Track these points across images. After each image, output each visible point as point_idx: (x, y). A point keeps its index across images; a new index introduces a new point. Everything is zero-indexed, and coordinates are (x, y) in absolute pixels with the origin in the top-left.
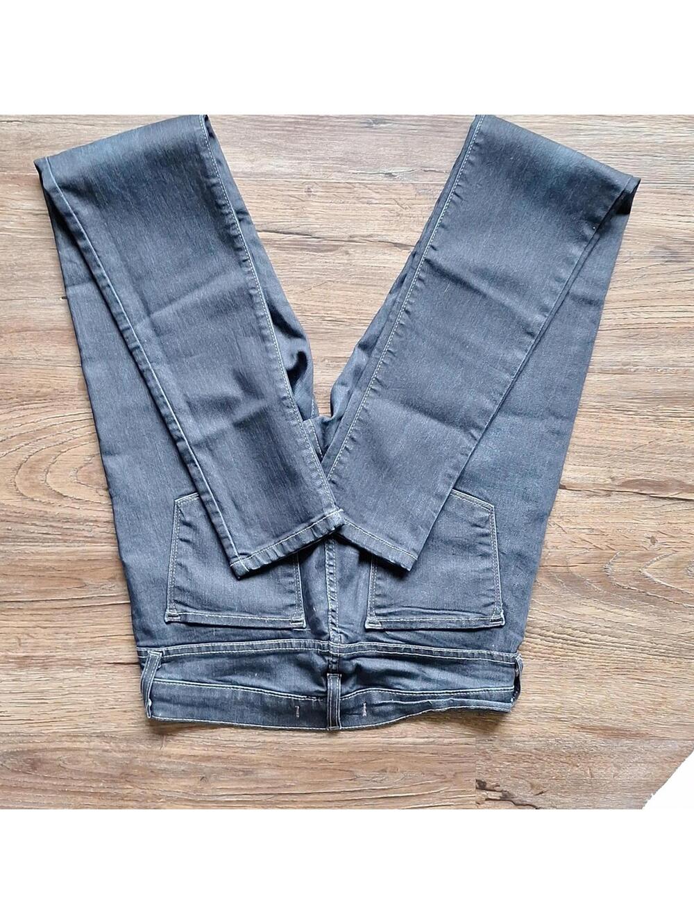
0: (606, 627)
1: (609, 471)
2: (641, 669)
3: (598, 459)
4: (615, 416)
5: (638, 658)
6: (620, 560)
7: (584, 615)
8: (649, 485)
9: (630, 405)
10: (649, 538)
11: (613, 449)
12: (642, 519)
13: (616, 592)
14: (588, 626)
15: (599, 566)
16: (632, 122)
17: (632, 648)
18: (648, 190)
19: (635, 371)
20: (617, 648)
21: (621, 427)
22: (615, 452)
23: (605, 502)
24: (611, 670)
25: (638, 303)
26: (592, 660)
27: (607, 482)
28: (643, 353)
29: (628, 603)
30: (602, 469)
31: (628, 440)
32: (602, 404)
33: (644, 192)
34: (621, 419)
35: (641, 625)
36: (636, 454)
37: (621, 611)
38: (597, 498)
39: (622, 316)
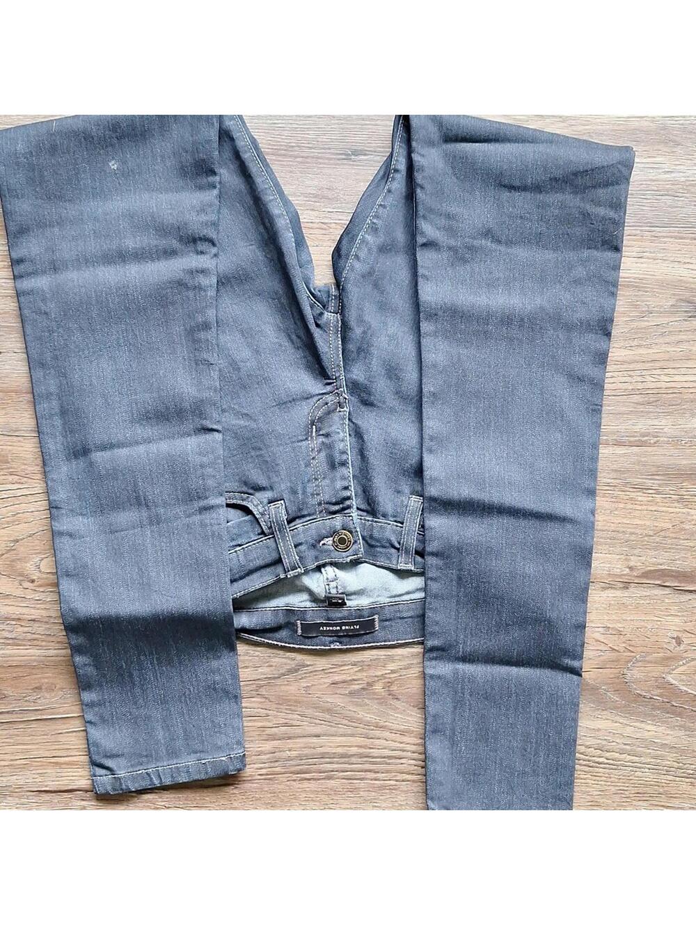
0: (625, 744)
1: (626, 559)
2: (666, 793)
3: (613, 545)
4: (633, 495)
5: (663, 781)
6: (640, 664)
7: (599, 730)
8: (672, 576)
9: (649, 483)
10: (674, 638)
11: (632, 533)
12: (664, 615)
13: (635, 701)
14: (604, 743)
15: (617, 671)
16: (649, 157)
17: (655, 769)
18: (669, 234)
19: (655, 443)
20: (638, 770)
21: (640, 508)
22: (633, 538)
23: (622, 595)
24: (631, 795)
25: (658, 365)
26: (609, 783)
27: (625, 572)
28: (664, 422)
29: (650, 715)
30: (618, 557)
31: (648, 523)
32: (618, 481)
33: (664, 237)
34: (640, 499)
35: (664, 742)
36: (658, 540)
37: (643, 725)
38: (612, 591)
39: (639, 379)
